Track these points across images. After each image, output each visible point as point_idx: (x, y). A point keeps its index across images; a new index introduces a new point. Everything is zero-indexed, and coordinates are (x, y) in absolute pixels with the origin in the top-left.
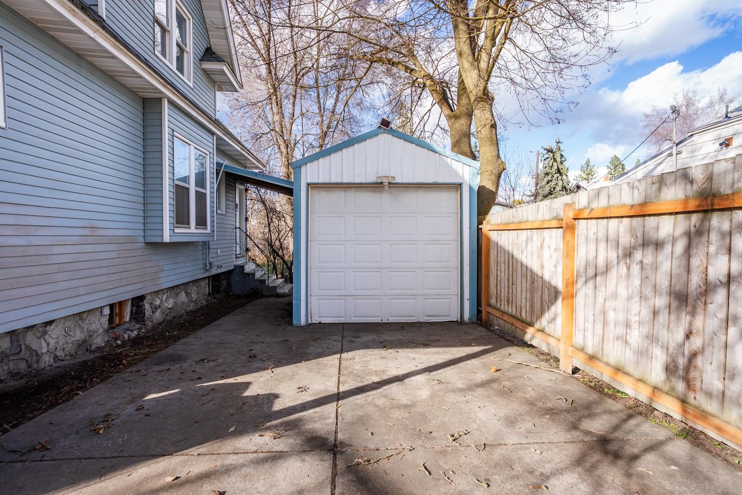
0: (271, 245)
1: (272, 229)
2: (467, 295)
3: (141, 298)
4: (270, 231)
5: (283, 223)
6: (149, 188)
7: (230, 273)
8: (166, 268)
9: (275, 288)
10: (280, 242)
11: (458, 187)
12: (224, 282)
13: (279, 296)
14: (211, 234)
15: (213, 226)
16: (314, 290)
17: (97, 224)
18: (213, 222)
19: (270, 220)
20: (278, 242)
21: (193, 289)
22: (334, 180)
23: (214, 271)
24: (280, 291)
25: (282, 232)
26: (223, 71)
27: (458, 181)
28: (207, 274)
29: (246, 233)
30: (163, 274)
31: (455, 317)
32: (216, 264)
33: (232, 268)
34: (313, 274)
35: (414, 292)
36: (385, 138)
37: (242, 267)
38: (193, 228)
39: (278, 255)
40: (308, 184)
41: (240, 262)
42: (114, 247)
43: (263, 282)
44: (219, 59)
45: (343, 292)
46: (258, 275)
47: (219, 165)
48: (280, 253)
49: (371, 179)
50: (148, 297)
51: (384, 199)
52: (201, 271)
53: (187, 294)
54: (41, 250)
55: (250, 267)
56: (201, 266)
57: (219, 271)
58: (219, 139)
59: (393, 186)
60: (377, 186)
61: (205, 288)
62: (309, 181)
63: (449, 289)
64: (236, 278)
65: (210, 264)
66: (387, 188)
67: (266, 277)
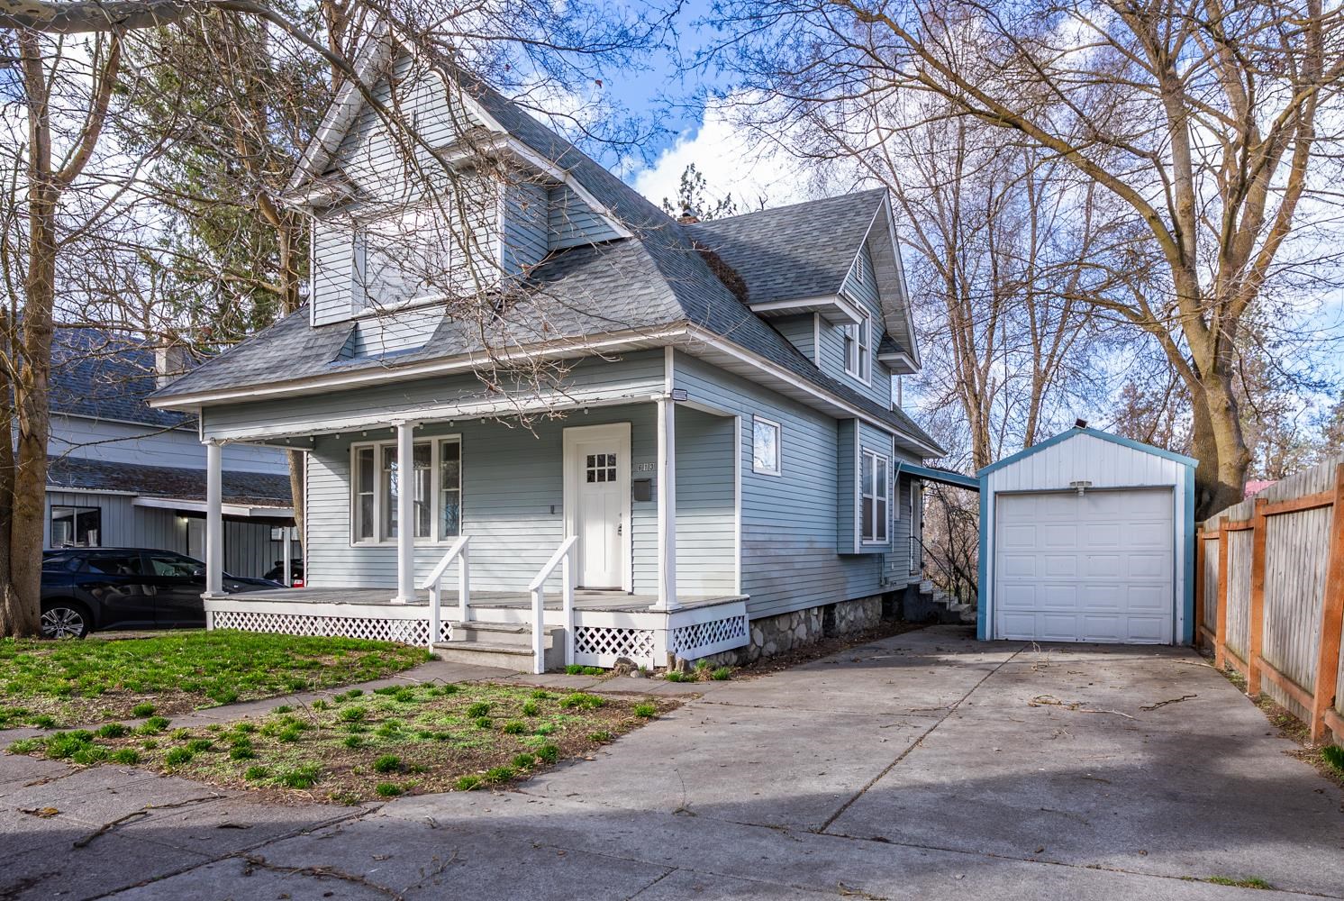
0: (952, 561)
1: (953, 536)
2: (1180, 614)
3: (832, 606)
4: (951, 539)
5: (971, 528)
6: (842, 503)
7: (902, 593)
8: (851, 579)
9: (958, 613)
10: (966, 556)
11: (1171, 489)
12: (896, 604)
13: (962, 623)
14: (888, 546)
15: (890, 537)
16: (1001, 605)
17: (814, 538)
18: (891, 532)
19: (952, 524)
20: (962, 555)
21: (869, 605)
22: (1024, 487)
23: (888, 589)
24: (963, 617)
25: (970, 541)
26: (902, 361)
27: (1171, 483)
28: (882, 591)
29: (921, 542)
30: (849, 586)
31: (1167, 640)
32: (891, 580)
33: (906, 586)
34: (1000, 588)
35: (1116, 609)
36: (1082, 438)
37: (917, 587)
38: (875, 541)
39: (962, 575)
40: (996, 493)
41: (914, 581)
42: (820, 558)
43: (942, 605)
44: (898, 350)
45: (1032, 608)
46: (937, 597)
47: (897, 464)
48: (967, 572)
49: (1065, 485)
50: (838, 606)
51: (1082, 505)
52: (876, 586)
53: (864, 610)
54: (788, 559)
55: (926, 587)
56: (877, 581)
57: (893, 589)
58: (897, 437)
59: (1090, 491)
60: (1071, 492)
61: (878, 606)
62: (996, 490)
63: (1159, 607)
64: (909, 599)
65: (886, 579)
66: (1082, 493)
67: (947, 600)
